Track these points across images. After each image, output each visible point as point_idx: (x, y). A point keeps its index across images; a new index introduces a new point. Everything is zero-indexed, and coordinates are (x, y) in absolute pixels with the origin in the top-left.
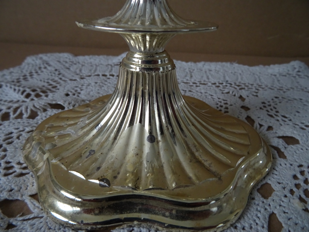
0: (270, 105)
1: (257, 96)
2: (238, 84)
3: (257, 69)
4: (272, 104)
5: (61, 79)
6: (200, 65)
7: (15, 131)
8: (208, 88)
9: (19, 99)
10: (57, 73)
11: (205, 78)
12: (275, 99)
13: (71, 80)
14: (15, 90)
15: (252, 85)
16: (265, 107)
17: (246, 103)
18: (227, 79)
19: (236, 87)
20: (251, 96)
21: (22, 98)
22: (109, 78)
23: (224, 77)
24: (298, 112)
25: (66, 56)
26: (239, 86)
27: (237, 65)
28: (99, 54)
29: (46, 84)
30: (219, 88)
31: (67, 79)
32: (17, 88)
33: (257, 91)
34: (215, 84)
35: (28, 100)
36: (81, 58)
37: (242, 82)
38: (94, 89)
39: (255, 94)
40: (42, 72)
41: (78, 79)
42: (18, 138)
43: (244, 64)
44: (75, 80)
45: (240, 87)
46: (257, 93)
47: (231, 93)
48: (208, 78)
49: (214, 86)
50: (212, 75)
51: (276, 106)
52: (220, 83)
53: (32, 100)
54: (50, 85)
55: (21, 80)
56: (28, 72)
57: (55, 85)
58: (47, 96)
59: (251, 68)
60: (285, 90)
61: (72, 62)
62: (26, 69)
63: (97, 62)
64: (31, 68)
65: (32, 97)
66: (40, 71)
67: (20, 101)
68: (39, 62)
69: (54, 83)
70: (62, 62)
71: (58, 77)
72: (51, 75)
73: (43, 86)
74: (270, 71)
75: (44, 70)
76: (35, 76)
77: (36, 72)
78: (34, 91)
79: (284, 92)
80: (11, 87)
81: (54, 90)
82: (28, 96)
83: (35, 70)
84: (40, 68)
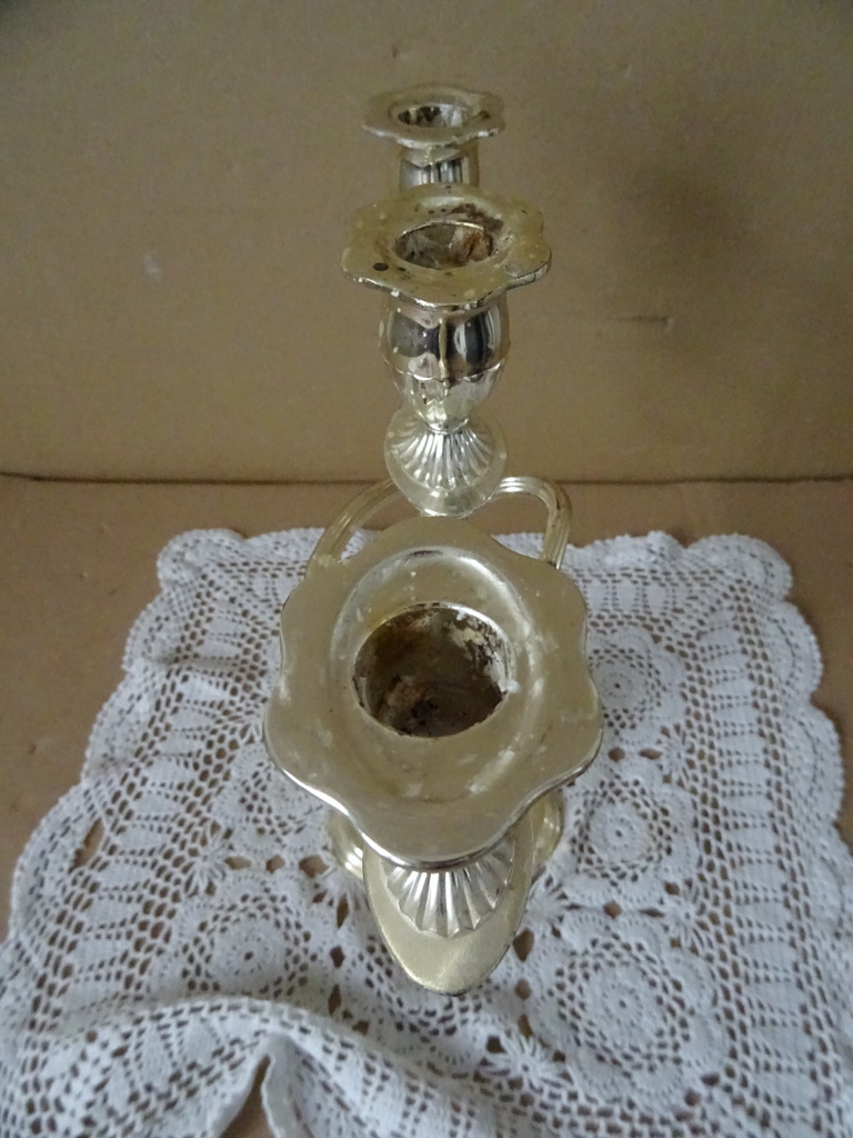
3: (586, 555)
5: (254, 631)
7: (261, 769)
9: (223, 698)
14: (210, 682)
21: (227, 696)
24: (618, 686)
28: (288, 529)
29: (239, 651)
31: (268, 632)
32: (213, 679)
35: (238, 698)
40: (211, 610)
42: (269, 777)
53: (242, 699)
54: (246, 652)
55: (188, 641)
56: (187, 614)
57: (254, 651)
58: (259, 685)
59: (580, 551)
60: (615, 626)
61: (246, 564)
62: (175, 602)
63: (293, 557)
64: (182, 598)
65: (241, 692)
66: (205, 608)
67: (227, 703)
68: (186, 575)
69: (251, 646)
70: (229, 568)
71: (248, 625)
72: (234, 621)
73: (237, 657)
74: (609, 561)
75: (213, 605)
76: (206, 626)
77: (201, 613)
78: (238, 680)
79: (613, 631)
80: (203, 679)
81: (261, 667)
82: (234, 692)
83: (195, 605)
84: (199, 596)
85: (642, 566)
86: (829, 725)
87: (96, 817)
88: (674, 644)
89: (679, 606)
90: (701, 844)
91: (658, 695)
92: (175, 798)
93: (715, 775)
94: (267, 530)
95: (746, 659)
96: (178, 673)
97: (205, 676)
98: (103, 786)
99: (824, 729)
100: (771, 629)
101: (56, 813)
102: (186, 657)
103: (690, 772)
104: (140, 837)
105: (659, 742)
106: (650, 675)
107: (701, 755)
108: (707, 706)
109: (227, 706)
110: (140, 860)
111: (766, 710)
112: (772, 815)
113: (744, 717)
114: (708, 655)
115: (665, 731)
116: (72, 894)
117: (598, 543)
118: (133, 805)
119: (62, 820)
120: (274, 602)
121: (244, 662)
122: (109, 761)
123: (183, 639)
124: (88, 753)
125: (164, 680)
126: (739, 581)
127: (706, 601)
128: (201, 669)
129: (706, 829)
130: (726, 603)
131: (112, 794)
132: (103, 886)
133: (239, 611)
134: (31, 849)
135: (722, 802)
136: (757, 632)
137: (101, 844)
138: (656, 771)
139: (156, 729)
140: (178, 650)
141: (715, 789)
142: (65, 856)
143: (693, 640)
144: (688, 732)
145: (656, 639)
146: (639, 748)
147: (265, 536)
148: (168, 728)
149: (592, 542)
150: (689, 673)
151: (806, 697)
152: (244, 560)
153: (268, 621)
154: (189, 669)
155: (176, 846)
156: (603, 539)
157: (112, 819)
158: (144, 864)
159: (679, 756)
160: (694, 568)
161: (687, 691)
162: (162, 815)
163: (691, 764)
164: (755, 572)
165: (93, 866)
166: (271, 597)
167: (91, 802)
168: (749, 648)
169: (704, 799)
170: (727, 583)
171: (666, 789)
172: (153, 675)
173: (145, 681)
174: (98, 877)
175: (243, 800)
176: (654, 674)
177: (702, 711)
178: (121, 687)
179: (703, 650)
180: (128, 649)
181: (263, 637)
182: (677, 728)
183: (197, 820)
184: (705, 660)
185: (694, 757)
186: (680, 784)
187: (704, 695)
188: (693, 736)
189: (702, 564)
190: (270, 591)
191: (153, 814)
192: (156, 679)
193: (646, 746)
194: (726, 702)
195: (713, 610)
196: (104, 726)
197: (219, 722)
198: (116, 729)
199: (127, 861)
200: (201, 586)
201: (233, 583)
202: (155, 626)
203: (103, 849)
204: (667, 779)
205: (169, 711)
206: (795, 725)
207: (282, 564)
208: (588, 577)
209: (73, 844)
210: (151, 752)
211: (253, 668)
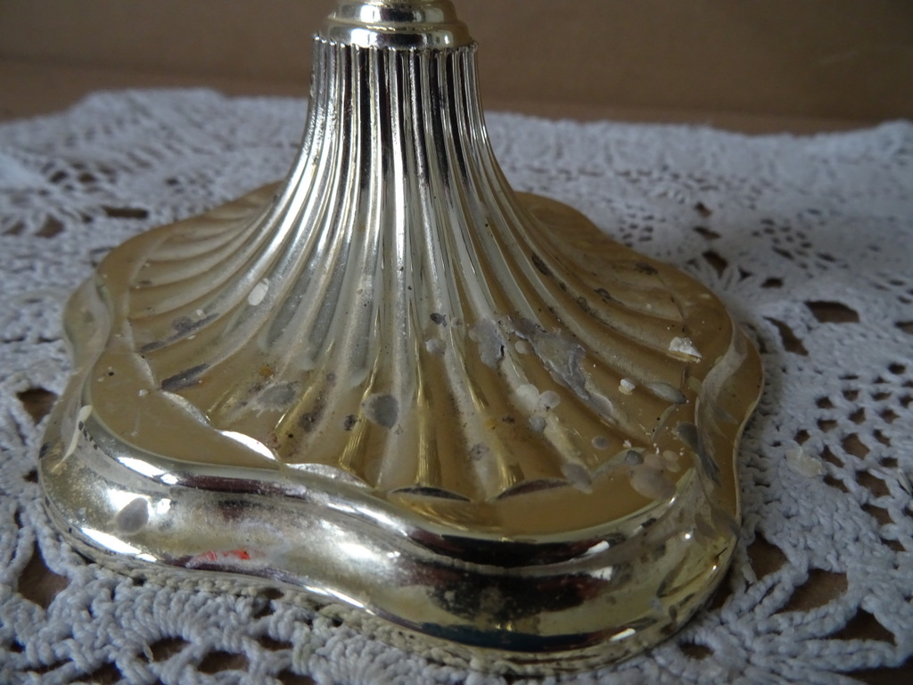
0: (786, 229)
1: (752, 207)
2: (698, 174)
4: (796, 227)
6: (595, 129)
10: (163, 134)
11: (600, 159)
12: (808, 216)
13: (197, 150)
15: (743, 181)
16: (769, 231)
17: (713, 223)
18: (670, 161)
19: (692, 183)
20: (732, 205)
23: (661, 158)
25: (202, 97)
26: (699, 181)
27: (710, 134)
29: (122, 158)
30: (637, 184)
33: (754, 195)
34: (627, 174)
35: (56, 190)
36: (244, 105)
37: (715, 172)
43: (732, 129)
45: (705, 184)
47: (671, 194)
48: (609, 159)
49: (622, 179)
50: (623, 155)
51: (806, 232)
52: (641, 173)
65: (71, 181)
82: (58, 178)
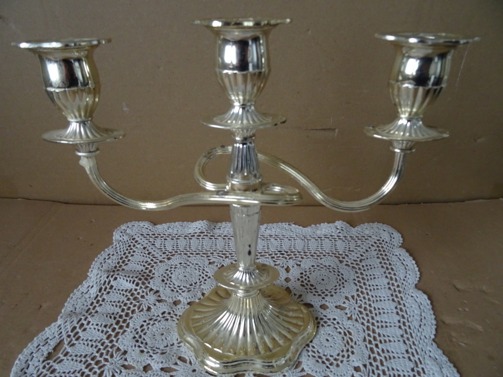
0: (306, 275)
1: (300, 265)
3: (308, 230)
4: (308, 273)
5: (152, 260)
7: (145, 324)
8: (265, 260)
9: (132, 287)
12: (311, 268)
14: (127, 281)
15: (300, 252)
16: (301, 277)
17: (290, 275)
19: (287, 256)
20: (295, 266)
21: (134, 287)
22: (189, 257)
24: (323, 280)
27: (293, 225)
30: (274, 259)
31: (158, 261)
32: (128, 279)
33: (301, 260)
34: (271, 255)
35: (138, 288)
36: (159, 228)
37: (294, 250)
38: (180, 272)
39: (299, 263)
40: (134, 252)
41: (165, 260)
42: (148, 329)
44: (164, 261)
45: (290, 256)
46: (300, 261)
47: (281, 264)
49: (270, 257)
50: (271, 244)
51: (309, 276)
52: (275, 254)
53: (141, 287)
54: (147, 269)
55: (121, 264)
56: (123, 253)
57: (150, 269)
58: (149, 283)
59: (305, 229)
60: (322, 257)
61: (154, 235)
62: (118, 249)
63: (175, 232)
64: (122, 247)
65: (140, 285)
66: (131, 251)
67: (133, 289)
68: (126, 238)
69: (149, 267)
70: (145, 236)
71: (150, 258)
72: (143, 256)
73: (142, 270)
74: (319, 232)
75: (135, 250)
76: (130, 258)
77: (129, 253)
78: (140, 279)
79: (321, 259)
80: (124, 279)
81: (152, 276)
82: (137, 285)
83: (127, 250)
84: (130, 246)
85: (333, 234)
86: (425, 297)
87: (62, 338)
88: (349, 263)
89: (351, 249)
90: (369, 349)
91: (343, 283)
92: (102, 331)
93: (373, 318)
94: (165, 223)
95: (384, 270)
96: (112, 277)
97: (125, 278)
98: (68, 323)
99: (423, 298)
100: (394, 259)
101: (42, 335)
102: (118, 270)
103: (360, 316)
104: (81, 348)
105: (344, 303)
106: (339, 275)
107: (365, 309)
108: (366, 289)
109: (133, 291)
110: (79, 359)
111: (395, 291)
112: (402, 336)
113: (384, 293)
114: (366, 268)
115: (347, 298)
116: (42, 373)
117: (313, 225)
118: (81, 334)
119: (44, 339)
120: (163, 250)
121: (145, 273)
122: (72, 313)
123: (118, 263)
124: (63, 311)
125: (106, 279)
126: (378, 240)
127: (364, 247)
128: (123, 275)
129: (370, 342)
130: (373, 248)
131: (71, 328)
132: (58, 371)
133: (147, 252)
134: (26, 351)
135: (377, 331)
136: (388, 260)
137: (62, 351)
138: (344, 315)
139: (98, 301)
140: (116, 267)
141: (373, 324)
142: (43, 355)
143: (359, 262)
144: (358, 299)
145: (341, 262)
146: (335, 305)
147: (163, 224)
148: (103, 300)
149: (310, 225)
150: (358, 275)
151: (414, 285)
152: (153, 233)
153: (159, 257)
154: (118, 274)
155: (98, 355)
156: (315, 225)
157: (69, 339)
158: (81, 361)
159: (355, 309)
160: (358, 235)
161: (356, 282)
162: (95, 339)
163: (361, 312)
164: (385, 236)
165: (54, 361)
166: (163, 247)
167: (61, 331)
168: (384, 266)
169: (368, 328)
170: (373, 241)
171: (350, 322)
172: (101, 277)
173: (97, 279)
174: (56, 366)
175: (134, 337)
176: (341, 275)
177: (364, 290)
178: (84, 283)
179: (363, 266)
180: (92, 266)
181: (155, 263)
182: (353, 297)
183: (110, 345)
184: (364, 270)
185: (362, 310)
186: (356, 320)
187: (365, 284)
188: (361, 300)
189: (361, 234)
190: (162, 245)
191: (90, 339)
192: (102, 278)
193: (338, 304)
194: (375, 287)
195: (367, 251)
196: (73, 299)
197: (128, 299)
198: (79, 300)
199: (72, 360)
200: (132, 242)
201: (146, 241)
202: (107, 258)
203: (62, 354)
204: (349, 318)
205: (105, 293)
206: (409, 297)
207: (170, 235)
208: (309, 238)
209: (47, 350)
210: (93, 311)
211: (148, 275)
